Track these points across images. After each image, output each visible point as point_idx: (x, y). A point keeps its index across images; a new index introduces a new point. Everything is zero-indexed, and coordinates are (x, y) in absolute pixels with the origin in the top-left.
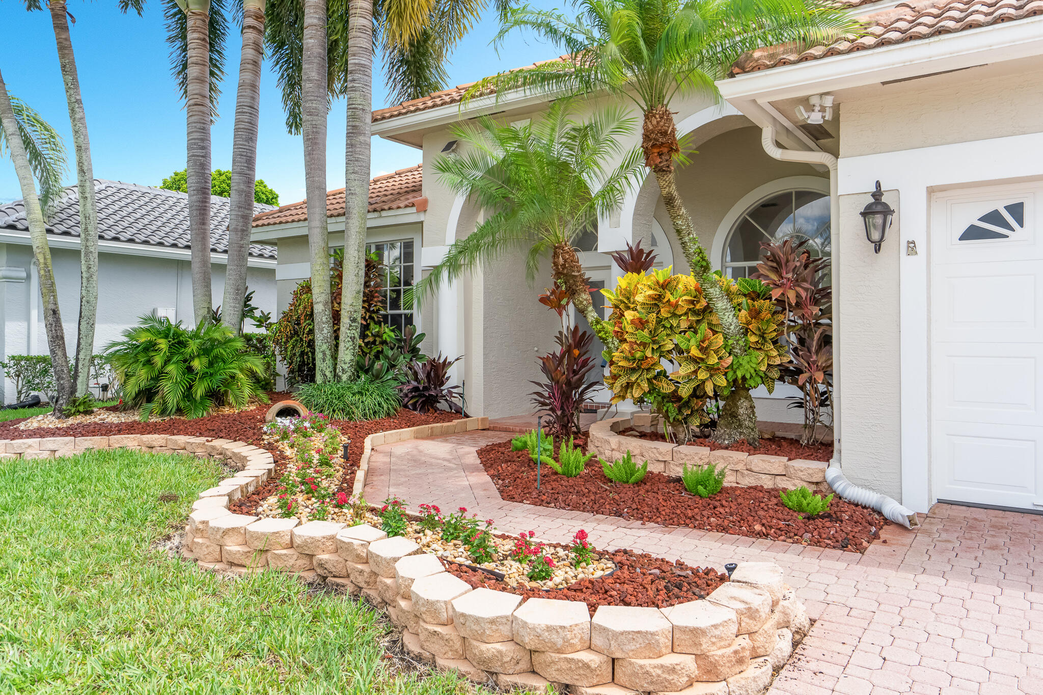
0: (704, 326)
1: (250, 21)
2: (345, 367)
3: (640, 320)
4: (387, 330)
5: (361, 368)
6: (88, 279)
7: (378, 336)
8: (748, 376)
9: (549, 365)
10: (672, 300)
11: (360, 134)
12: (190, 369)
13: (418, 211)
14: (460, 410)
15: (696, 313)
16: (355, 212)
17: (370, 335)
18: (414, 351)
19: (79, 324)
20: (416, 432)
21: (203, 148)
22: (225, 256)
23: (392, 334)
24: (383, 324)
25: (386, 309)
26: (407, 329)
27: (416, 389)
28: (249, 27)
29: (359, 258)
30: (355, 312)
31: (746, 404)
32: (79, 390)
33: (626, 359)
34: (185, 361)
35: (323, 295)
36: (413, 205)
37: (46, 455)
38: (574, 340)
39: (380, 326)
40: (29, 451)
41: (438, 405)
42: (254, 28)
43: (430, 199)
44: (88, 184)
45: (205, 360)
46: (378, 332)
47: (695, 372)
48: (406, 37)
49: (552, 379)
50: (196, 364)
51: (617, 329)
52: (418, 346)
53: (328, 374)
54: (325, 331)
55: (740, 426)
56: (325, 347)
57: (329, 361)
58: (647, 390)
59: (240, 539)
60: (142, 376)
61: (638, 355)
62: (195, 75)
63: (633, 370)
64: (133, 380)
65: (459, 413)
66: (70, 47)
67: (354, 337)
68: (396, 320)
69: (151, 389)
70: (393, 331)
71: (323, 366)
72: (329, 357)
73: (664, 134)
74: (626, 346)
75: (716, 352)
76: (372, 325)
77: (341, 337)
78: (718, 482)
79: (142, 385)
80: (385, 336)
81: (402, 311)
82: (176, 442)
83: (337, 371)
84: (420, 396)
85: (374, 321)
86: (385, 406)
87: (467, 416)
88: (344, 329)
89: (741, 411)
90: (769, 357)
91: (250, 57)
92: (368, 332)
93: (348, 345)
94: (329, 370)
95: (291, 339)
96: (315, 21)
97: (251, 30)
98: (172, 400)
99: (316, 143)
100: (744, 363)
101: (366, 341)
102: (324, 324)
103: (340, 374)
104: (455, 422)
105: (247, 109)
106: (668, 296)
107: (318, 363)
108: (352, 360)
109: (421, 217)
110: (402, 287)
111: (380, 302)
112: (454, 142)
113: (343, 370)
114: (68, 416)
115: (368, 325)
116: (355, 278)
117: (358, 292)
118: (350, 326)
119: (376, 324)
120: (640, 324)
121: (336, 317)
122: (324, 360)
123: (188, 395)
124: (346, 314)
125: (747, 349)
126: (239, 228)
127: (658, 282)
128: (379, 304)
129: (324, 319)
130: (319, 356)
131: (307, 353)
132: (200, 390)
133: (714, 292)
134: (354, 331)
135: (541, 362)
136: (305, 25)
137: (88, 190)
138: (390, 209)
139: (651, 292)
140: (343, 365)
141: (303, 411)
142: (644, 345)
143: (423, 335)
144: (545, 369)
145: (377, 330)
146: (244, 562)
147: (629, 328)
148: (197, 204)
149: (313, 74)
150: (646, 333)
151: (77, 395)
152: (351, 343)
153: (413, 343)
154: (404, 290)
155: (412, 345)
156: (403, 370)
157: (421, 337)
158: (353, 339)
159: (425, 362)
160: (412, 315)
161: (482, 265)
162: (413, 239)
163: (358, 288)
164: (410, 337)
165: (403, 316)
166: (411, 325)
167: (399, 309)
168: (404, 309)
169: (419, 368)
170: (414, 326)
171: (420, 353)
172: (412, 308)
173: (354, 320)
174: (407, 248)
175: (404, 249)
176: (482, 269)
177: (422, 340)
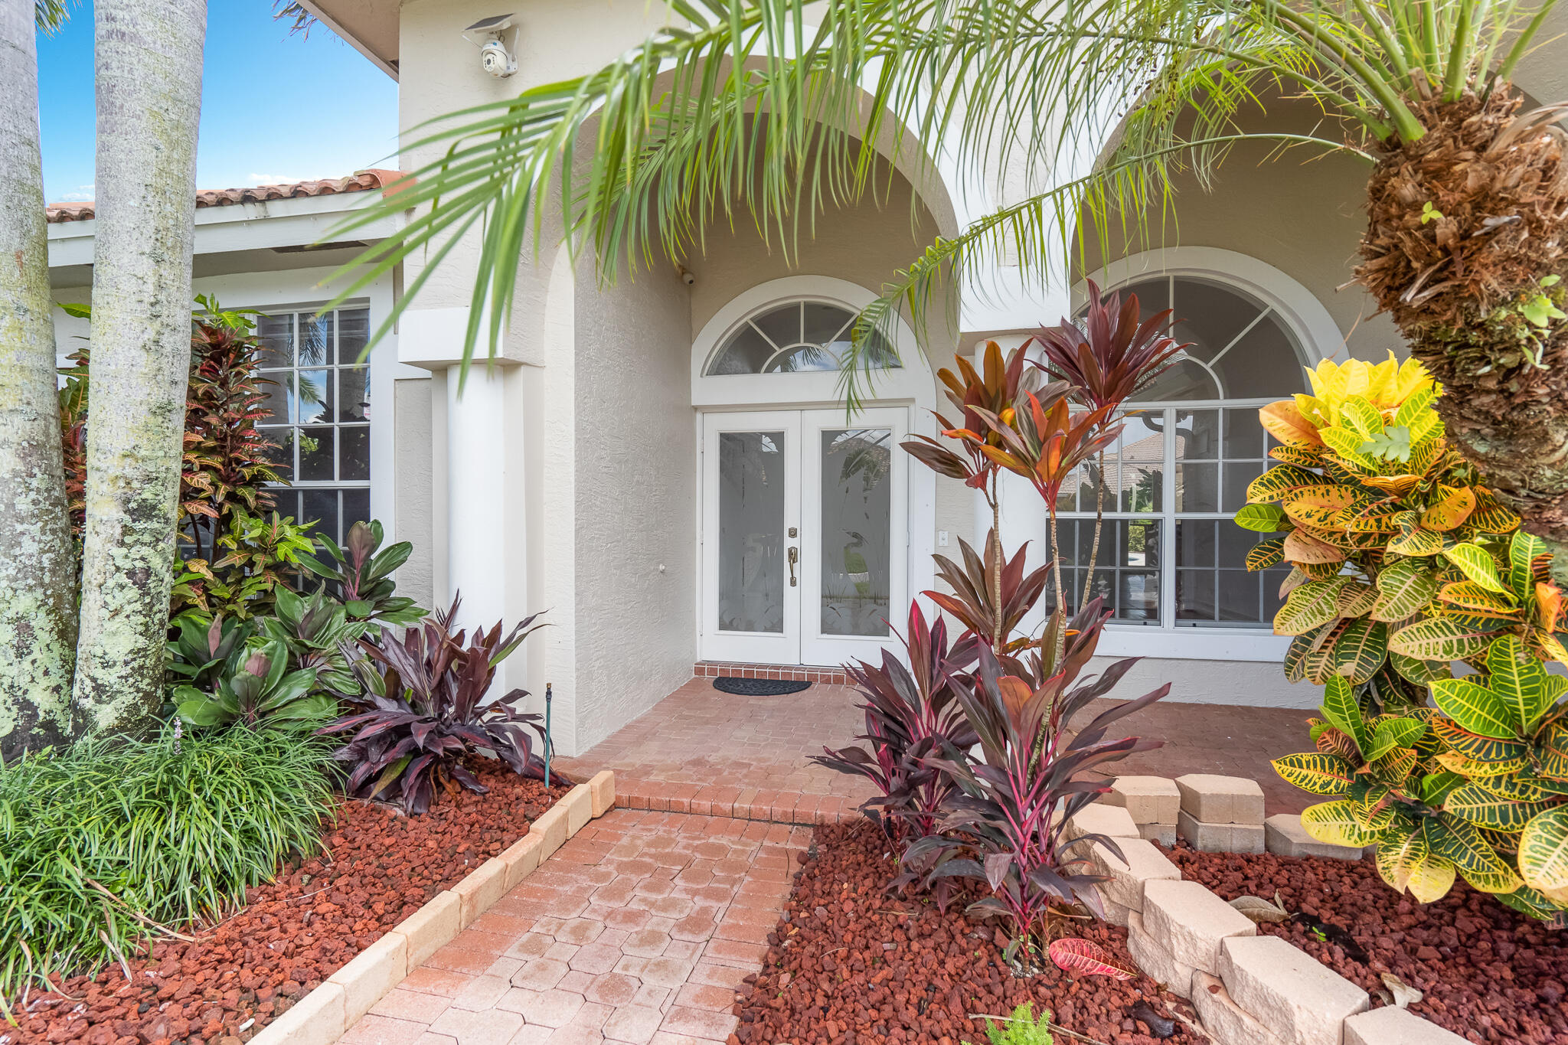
2: (108, 677)
4: (290, 532)
7: (264, 550)
14: (539, 771)
16: (133, 105)
17: (234, 546)
18: (377, 592)
23: (307, 544)
24: (276, 515)
25: (286, 474)
26: (356, 533)
29: (160, 287)
30: (149, 479)
35: (18, 420)
39: (269, 521)
46: (261, 538)
52: (391, 576)
53: (40, 697)
54: (29, 547)
56: (27, 601)
57: (46, 650)
65: (535, 775)
67: (148, 572)
68: (319, 505)
70: (308, 534)
71: (23, 667)
72: (44, 637)
76: (241, 520)
77: (89, 574)
80: (282, 551)
81: (337, 483)
83: (77, 690)
85: (247, 507)
88: (97, 543)
92: (227, 541)
93: (118, 599)
94: (44, 682)
101: (220, 564)
102: (22, 520)
103: (88, 704)
104: (540, 829)
108: (138, 652)
110: (337, 424)
111: (265, 453)
113: (99, 687)
115: (230, 516)
116: (143, 358)
117: (160, 411)
118: (127, 530)
119: (252, 515)
122: (28, 644)
124: (104, 488)
128: (261, 460)
134: (146, 551)
138: (295, 194)
140: (100, 674)
143: (405, 547)
145: (256, 533)
152: (133, 592)
153: (373, 570)
154: (342, 429)
155: (371, 576)
156: (345, 659)
157: (399, 554)
158: (141, 578)
159: (412, 625)
160: (366, 492)
161: (572, 372)
162: (367, 300)
163: (159, 396)
164: (364, 552)
165: (340, 496)
166: (367, 520)
167: (332, 478)
168: (343, 477)
169: (401, 656)
170: (376, 522)
171: (393, 595)
172: (366, 476)
173: (145, 511)
174: (350, 328)
175: (341, 328)
176: (571, 381)
177: (403, 561)
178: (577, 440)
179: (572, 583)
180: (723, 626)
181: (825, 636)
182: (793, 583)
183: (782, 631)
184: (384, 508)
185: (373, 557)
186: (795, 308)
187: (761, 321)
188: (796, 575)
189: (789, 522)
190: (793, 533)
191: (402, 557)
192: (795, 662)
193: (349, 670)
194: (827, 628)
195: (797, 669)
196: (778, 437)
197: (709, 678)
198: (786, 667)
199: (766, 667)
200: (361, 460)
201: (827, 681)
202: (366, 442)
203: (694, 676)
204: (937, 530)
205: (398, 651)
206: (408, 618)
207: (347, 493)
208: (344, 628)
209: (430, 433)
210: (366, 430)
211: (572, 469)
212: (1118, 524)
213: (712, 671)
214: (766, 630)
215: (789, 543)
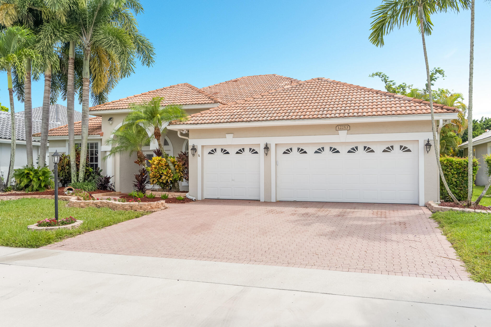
0: (168, 169)
1: (47, 78)
2: (81, 179)
3: (155, 167)
4: (90, 168)
5: (85, 179)
6: (13, 156)
8: (176, 178)
9: (137, 177)
10: (161, 163)
11: (86, 117)
12: (39, 179)
13: (101, 136)
15: (166, 166)
18: (99, 174)
19: (10, 167)
20: (103, 194)
21: (30, 114)
22: (25, 142)
25: (89, 162)
26: (96, 168)
27: (101, 184)
28: (47, 80)
30: (84, 164)
31: (177, 184)
32: (8, 185)
33: (153, 175)
34: (38, 177)
35: (74, 159)
36: (99, 134)
37: (9, 200)
38: (143, 171)
39: (88, 167)
40: (4, 199)
41: (107, 189)
42: (49, 80)
43: (104, 132)
44: (15, 132)
45: (43, 177)
47: (166, 177)
48: (98, 92)
49: (138, 180)
50: (41, 178)
51: (151, 169)
53: (75, 180)
54: (74, 169)
55: (176, 188)
56: (74, 173)
57: (76, 177)
58: (157, 181)
59: (83, 203)
60: (25, 181)
61: (155, 174)
62: (28, 92)
63: (154, 177)
64: (23, 183)
65: (113, 190)
66: (13, 99)
69: (28, 184)
71: (74, 178)
72: (76, 176)
73: (158, 133)
74: (153, 172)
75: (170, 174)
77: (80, 171)
78: (167, 197)
79: (26, 183)
80: (90, 170)
81: (94, 163)
82: (42, 197)
83: (79, 180)
84: (103, 186)
86: (94, 188)
87: (115, 191)
88: (80, 169)
89: (176, 185)
90: (181, 175)
91: (48, 89)
95: (61, 171)
96: (71, 84)
97: (48, 81)
98: (35, 187)
99: (71, 118)
100: (175, 176)
101: (86, 171)
103: (80, 180)
104: (112, 192)
105: (47, 104)
106: (161, 162)
107: (72, 178)
108: (83, 177)
109: (101, 137)
112: (111, 118)
113: (80, 179)
114: (6, 192)
117: (85, 159)
120: (155, 168)
121: (78, 166)
122: (74, 177)
123: (40, 186)
124: (81, 165)
125: (176, 173)
126: (45, 139)
127: (159, 160)
129: (74, 166)
130: (72, 176)
131: (67, 175)
132: (43, 185)
133: (169, 162)
135: (135, 176)
136: (68, 85)
137: (15, 133)
138: (92, 135)
139: (157, 162)
141: (73, 189)
142: (156, 172)
144: (136, 178)
146: (85, 207)
147: (153, 169)
148: (29, 131)
149: (71, 99)
150: (156, 170)
151: (8, 186)
154: (95, 157)
158: (83, 171)
160: (97, 164)
162: (98, 142)
163: (85, 158)
167: (93, 162)
171: (101, 174)
172: (97, 162)
173: (84, 166)
175: (95, 145)
184: (99, 166)
185: (98, 171)
200: (97, 160)
202: (98, 158)
206: (102, 176)
207: (95, 164)
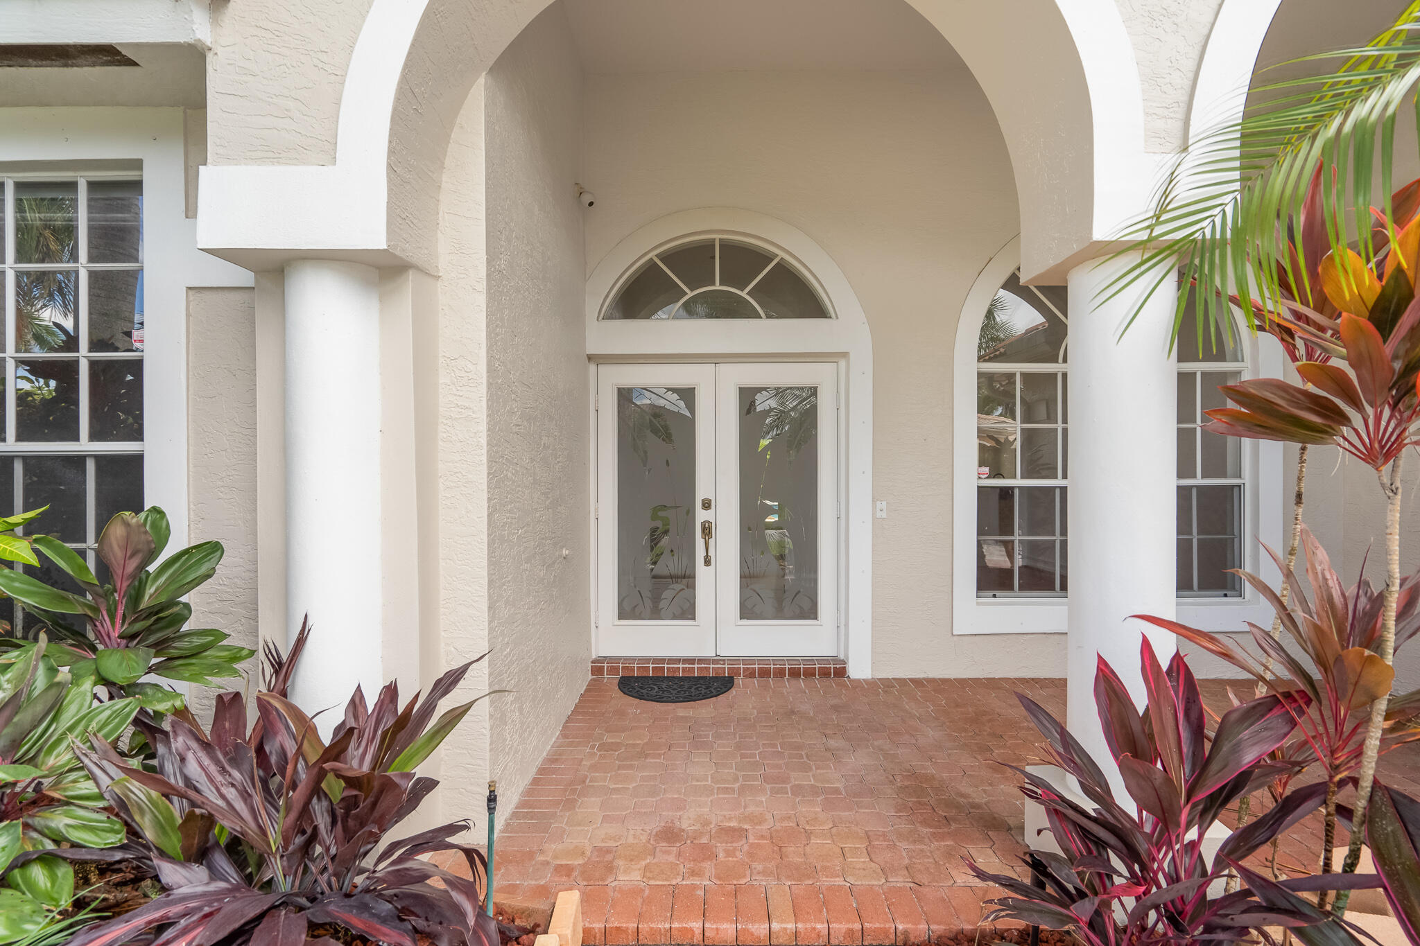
18: (157, 628)
23: (22, 550)
52: (186, 598)
68: (52, 481)
81: (84, 445)
110: (84, 356)
143: (212, 550)
153: (150, 590)
154: (93, 364)
155: (146, 602)
156: (92, 777)
157: (200, 562)
159: (227, 684)
160: (136, 462)
161: (482, 286)
162: (137, 164)
164: (132, 565)
165: (91, 467)
166: (138, 507)
167: (76, 438)
168: (94, 437)
169: (213, 769)
170: (156, 510)
171: (186, 627)
174: (109, 209)
175: (91, 208)
176: (481, 300)
177: (208, 576)
178: (489, 385)
179: (484, 592)
180: (622, 615)
181: (745, 622)
182: (707, 562)
183: (694, 619)
184: (170, 487)
185: (152, 568)
186: (709, 246)
187: (667, 257)
188: (712, 553)
189: (702, 492)
190: (707, 505)
191: (203, 569)
192: (710, 653)
193: (101, 797)
194: (747, 612)
195: (715, 662)
196: (687, 395)
197: (611, 680)
198: (701, 661)
199: (678, 661)
200: (128, 412)
201: (751, 674)
202: (137, 388)
203: (590, 677)
204: (874, 501)
205: (206, 761)
206: (218, 669)
207: (104, 462)
208: (89, 716)
209: (253, 372)
210: (136, 367)
211: (483, 427)
212: (1058, 492)
213: (613, 670)
214: (675, 618)
215: (701, 516)
